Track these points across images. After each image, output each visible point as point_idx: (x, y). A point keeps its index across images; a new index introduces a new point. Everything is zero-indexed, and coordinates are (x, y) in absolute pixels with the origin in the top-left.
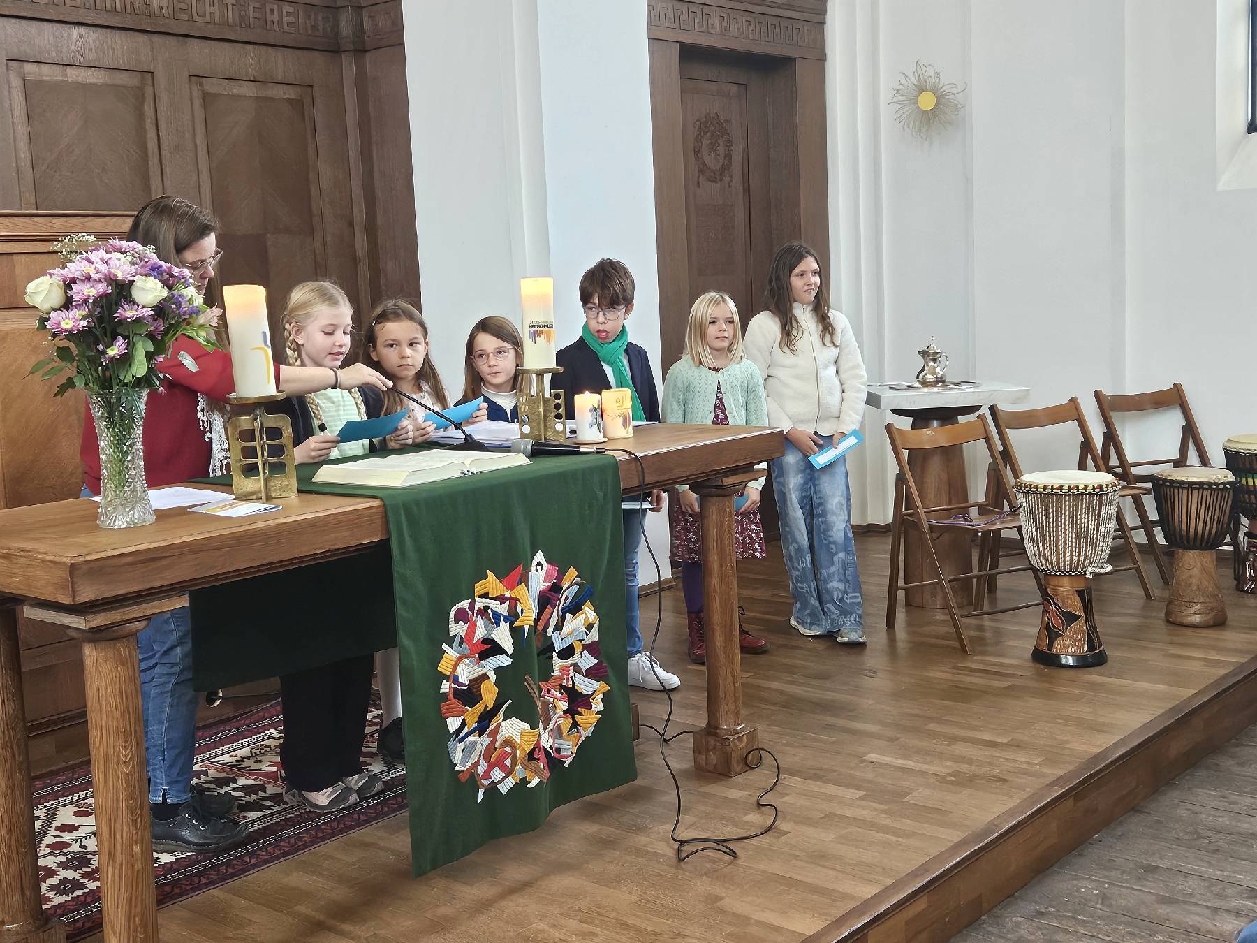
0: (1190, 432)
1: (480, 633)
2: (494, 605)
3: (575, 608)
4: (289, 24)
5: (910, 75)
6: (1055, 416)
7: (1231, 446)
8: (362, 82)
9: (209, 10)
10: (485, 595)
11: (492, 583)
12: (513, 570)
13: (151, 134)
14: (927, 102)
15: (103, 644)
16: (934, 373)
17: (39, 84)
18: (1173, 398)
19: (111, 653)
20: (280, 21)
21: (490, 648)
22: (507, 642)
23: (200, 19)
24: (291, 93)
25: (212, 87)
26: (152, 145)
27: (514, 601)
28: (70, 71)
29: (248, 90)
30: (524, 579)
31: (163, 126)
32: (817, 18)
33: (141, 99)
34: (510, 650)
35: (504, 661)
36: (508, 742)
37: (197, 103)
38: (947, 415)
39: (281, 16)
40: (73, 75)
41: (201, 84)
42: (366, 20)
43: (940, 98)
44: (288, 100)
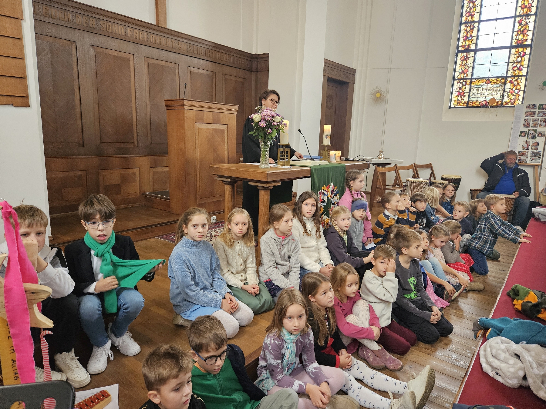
0: (432, 173)
1: (322, 198)
2: (325, 192)
3: (336, 195)
4: (243, 64)
5: (375, 89)
6: (408, 168)
7: (443, 176)
8: (257, 79)
9: (227, 58)
10: (323, 190)
11: (325, 188)
12: (328, 186)
13: (214, 87)
14: (378, 95)
15: (265, 191)
16: (381, 156)
17: (194, 72)
18: (430, 166)
19: (266, 193)
20: (241, 63)
21: (323, 201)
22: (326, 201)
23: (226, 61)
24: (242, 80)
25: (227, 77)
26: (214, 89)
27: (328, 191)
28: (199, 70)
29: (233, 78)
30: (330, 187)
31: (216, 85)
32: (353, 73)
33: (213, 78)
34: (326, 202)
35: (325, 204)
36: (324, 220)
37: (223, 80)
38: (383, 165)
39: (241, 62)
40: (200, 71)
41: (225, 76)
42: (259, 65)
43: (381, 95)
44: (241, 82)
